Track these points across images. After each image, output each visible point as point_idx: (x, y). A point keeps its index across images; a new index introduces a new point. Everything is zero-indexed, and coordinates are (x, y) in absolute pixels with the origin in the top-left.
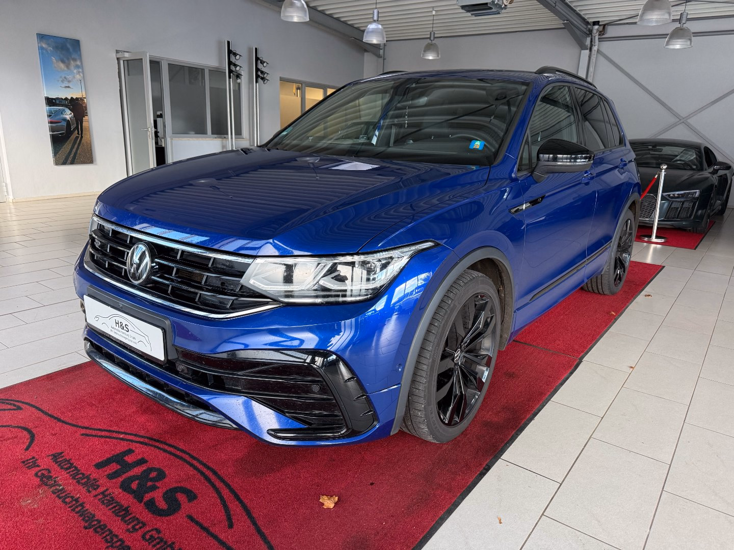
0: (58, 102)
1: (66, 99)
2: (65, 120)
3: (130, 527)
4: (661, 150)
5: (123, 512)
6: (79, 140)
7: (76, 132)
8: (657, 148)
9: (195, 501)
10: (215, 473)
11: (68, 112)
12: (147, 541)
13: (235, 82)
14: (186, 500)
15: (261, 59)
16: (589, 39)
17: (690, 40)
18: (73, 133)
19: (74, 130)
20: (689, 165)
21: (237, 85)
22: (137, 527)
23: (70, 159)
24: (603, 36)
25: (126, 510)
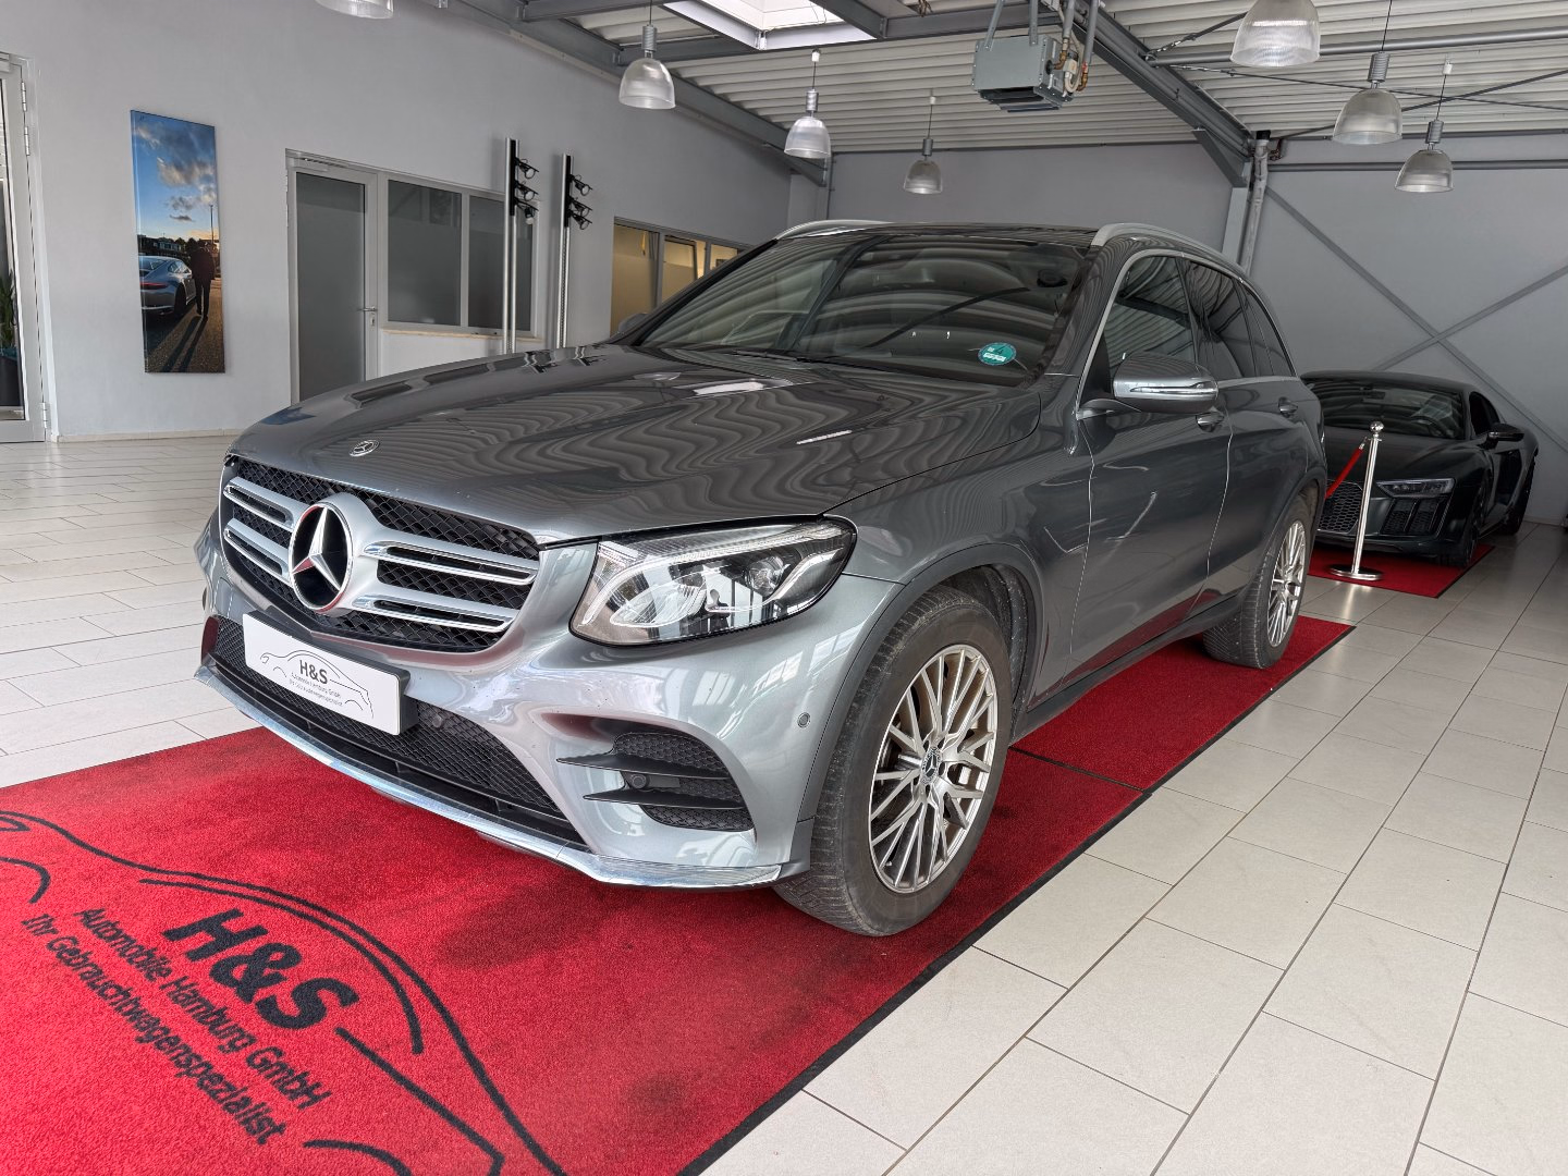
0: (162, 247)
1: (180, 241)
2: (174, 282)
3: (225, 1042)
4: (1382, 395)
5: (214, 1018)
6: (199, 325)
7: (195, 307)
8: (1374, 390)
9: (354, 1005)
10: (397, 959)
11: (182, 267)
12: (254, 1066)
13: (522, 224)
14: (337, 1002)
15: (578, 178)
16: (1248, 166)
17: (1448, 176)
18: (187, 311)
19: (191, 303)
20: (1438, 428)
21: (526, 229)
22: (239, 1043)
23: (179, 362)
24: (1277, 162)
25: (221, 1013)
